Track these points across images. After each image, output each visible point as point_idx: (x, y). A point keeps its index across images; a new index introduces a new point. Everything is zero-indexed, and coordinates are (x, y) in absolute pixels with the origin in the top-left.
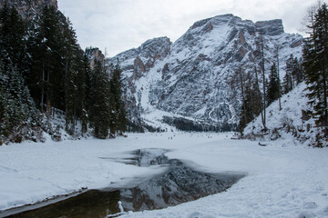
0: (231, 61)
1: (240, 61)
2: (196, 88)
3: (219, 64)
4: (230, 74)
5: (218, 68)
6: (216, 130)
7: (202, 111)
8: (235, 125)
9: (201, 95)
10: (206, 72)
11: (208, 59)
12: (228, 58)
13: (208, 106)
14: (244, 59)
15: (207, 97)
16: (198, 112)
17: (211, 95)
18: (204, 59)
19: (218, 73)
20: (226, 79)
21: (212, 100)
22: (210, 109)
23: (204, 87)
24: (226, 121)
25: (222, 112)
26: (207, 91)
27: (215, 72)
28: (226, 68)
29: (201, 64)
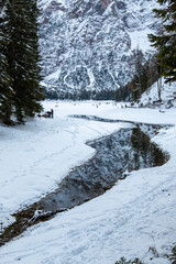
0: (91, 14)
1: (101, 14)
2: (48, 45)
3: (77, 16)
4: (89, 30)
5: (74, 22)
6: (73, 97)
7: (56, 75)
8: (94, 92)
9: (54, 55)
10: (61, 25)
11: (63, 9)
12: (87, 9)
13: (63, 69)
14: (106, 13)
15: (61, 58)
16: (51, 77)
17: (66, 55)
18: (58, 9)
19: (75, 28)
20: (84, 36)
21: (67, 62)
22: (66, 73)
23: (57, 45)
24: (83, 87)
25: (79, 77)
26: (62, 51)
27: (72, 26)
28: (85, 22)
29: (54, 15)
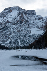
0: (19, 24)
1: (22, 24)
2: (6, 33)
3: (14, 24)
4: (18, 28)
5: (14, 26)
6: (14, 49)
7: (8, 42)
8: (21, 47)
9: (8, 36)
10: (10, 27)
11: (10, 23)
13: (10, 40)
15: (10, 36)
17: (11, 36)
18: (9, 22)
19: (14, 28)
20: (17, 30)
21: (12, 38)
22: (11, 41)
23: (9, 33)
24: (17, 45)
25: (16, 42)
26: (10, 34)
27: (13, 27)
28: (17, 26)
29: (7, 24)
